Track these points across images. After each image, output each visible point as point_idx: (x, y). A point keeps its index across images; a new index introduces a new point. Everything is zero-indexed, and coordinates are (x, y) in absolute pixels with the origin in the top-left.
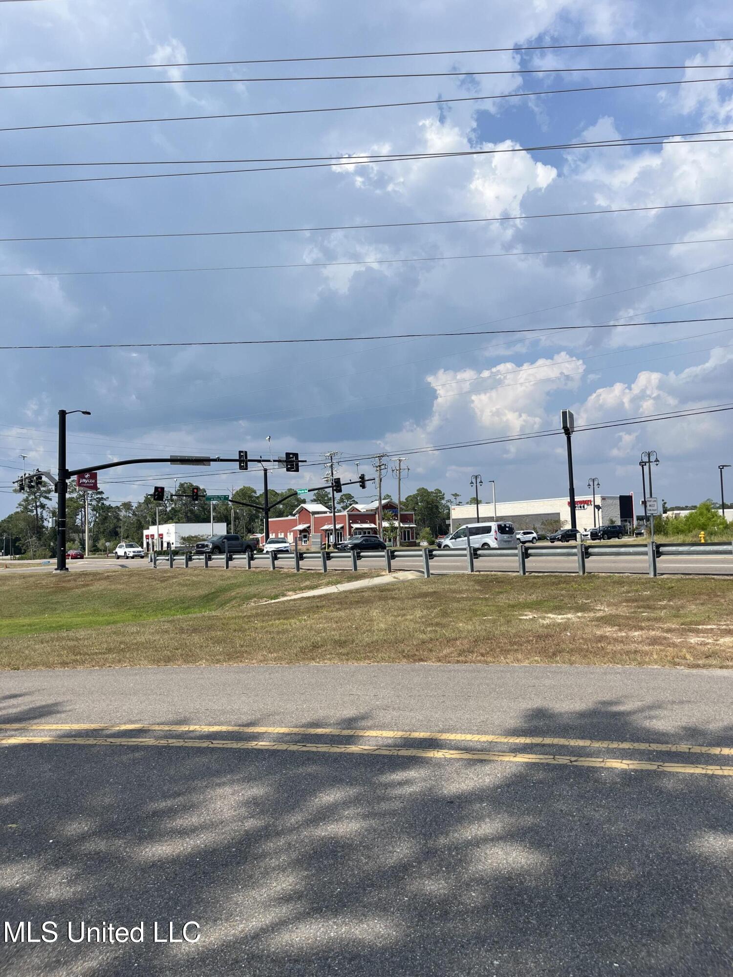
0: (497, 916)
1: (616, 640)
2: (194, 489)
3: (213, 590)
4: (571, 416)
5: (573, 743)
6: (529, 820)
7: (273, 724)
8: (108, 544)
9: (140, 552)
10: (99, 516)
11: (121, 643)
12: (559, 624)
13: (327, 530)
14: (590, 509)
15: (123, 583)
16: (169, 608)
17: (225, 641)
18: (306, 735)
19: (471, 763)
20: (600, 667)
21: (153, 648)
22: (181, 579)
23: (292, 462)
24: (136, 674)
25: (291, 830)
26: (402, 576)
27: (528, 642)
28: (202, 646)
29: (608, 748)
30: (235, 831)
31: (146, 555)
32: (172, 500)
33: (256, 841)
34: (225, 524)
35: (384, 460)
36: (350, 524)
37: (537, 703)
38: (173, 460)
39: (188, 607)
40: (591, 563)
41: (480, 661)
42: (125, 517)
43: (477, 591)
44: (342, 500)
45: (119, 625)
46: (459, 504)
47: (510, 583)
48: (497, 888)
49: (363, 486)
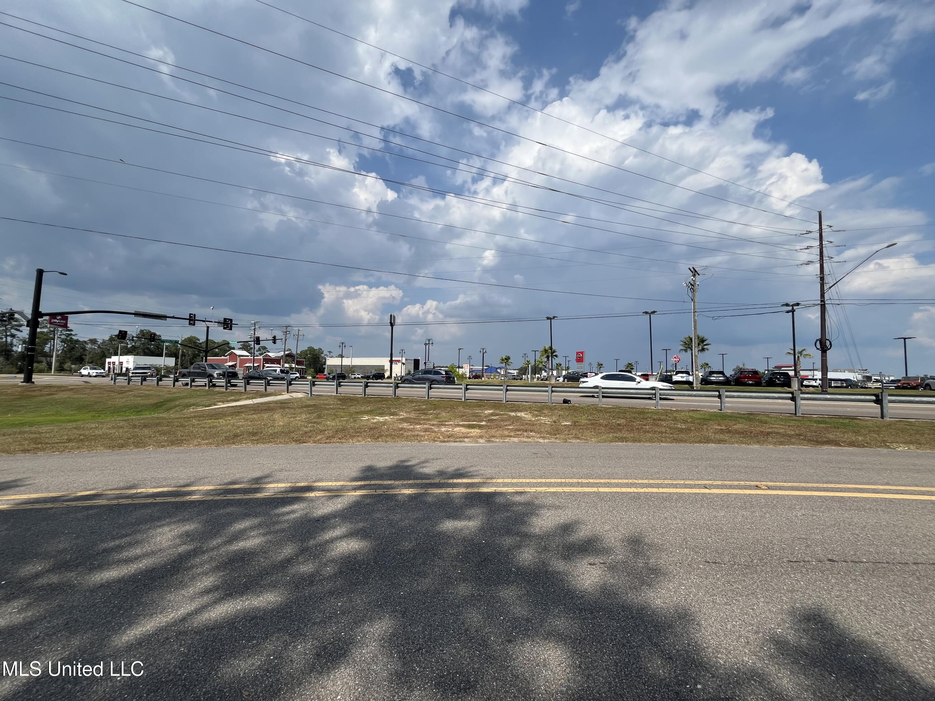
0: (341, 578)
1: (408, 430)
2: (151, 334)
3: (162, 400)
4: (394, 317)
5: (386, 482)
6: (361, 525)
7: (204, 485)
8: (73, 366)
9: (102, 373)
10: (67, 346)
11: (80, 435)
12: (381, 422)
13: (247, 367)
14: (400, 364)
15: (85, 394)
16: (125, 412)
17: (169, 433)
18: (227, 489)
19: (330, 498)
20: (401, 443)
21: (109, 438)
22: (136, 393)
23: (227, 324)
24: (93, 456)
25: (213, 549)
26: (295, 395)
27: (365, 431)
28: (151, 437)
29: (402, 484)
30: (170, 555)
31: (108, 375)
32: (133, 340)
33: (187, 559)
34: (174, 359)
35: (289, 329)
36: (263, 364)
37: (368, 463)
38: (137, 314)
39: (141, 411)
40: (399, 391)
41: (338, 442)
42: (91, 348)
43: (339, 404)
44: (259, 350)
45: (79, 423)
46: (332, 357)
47: (357, 401)
48: (342, 563)
49: (275, 343)
